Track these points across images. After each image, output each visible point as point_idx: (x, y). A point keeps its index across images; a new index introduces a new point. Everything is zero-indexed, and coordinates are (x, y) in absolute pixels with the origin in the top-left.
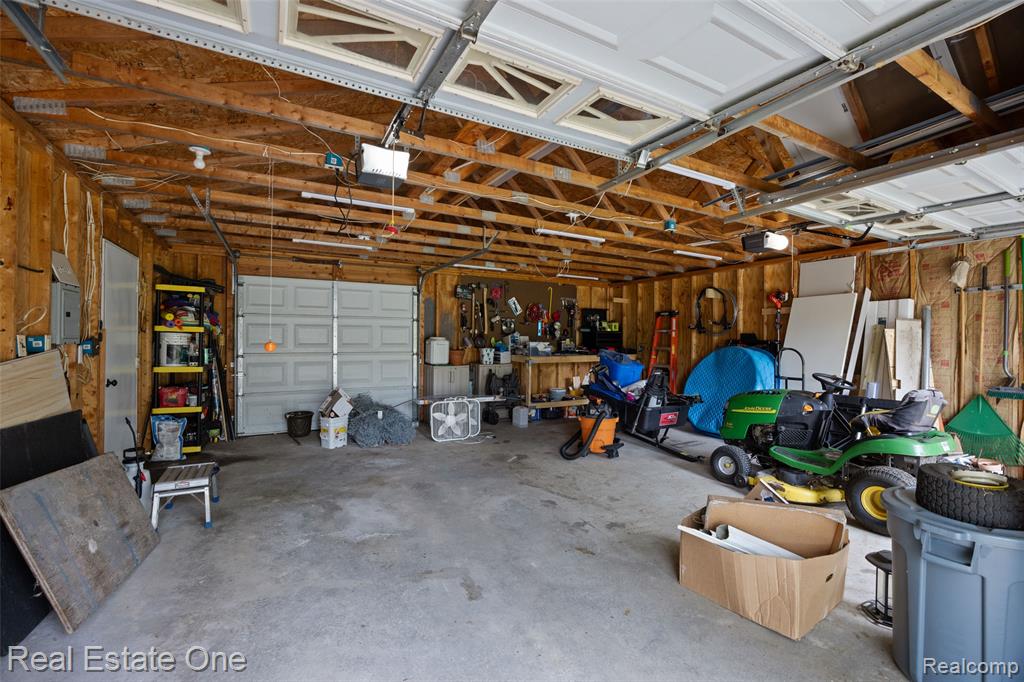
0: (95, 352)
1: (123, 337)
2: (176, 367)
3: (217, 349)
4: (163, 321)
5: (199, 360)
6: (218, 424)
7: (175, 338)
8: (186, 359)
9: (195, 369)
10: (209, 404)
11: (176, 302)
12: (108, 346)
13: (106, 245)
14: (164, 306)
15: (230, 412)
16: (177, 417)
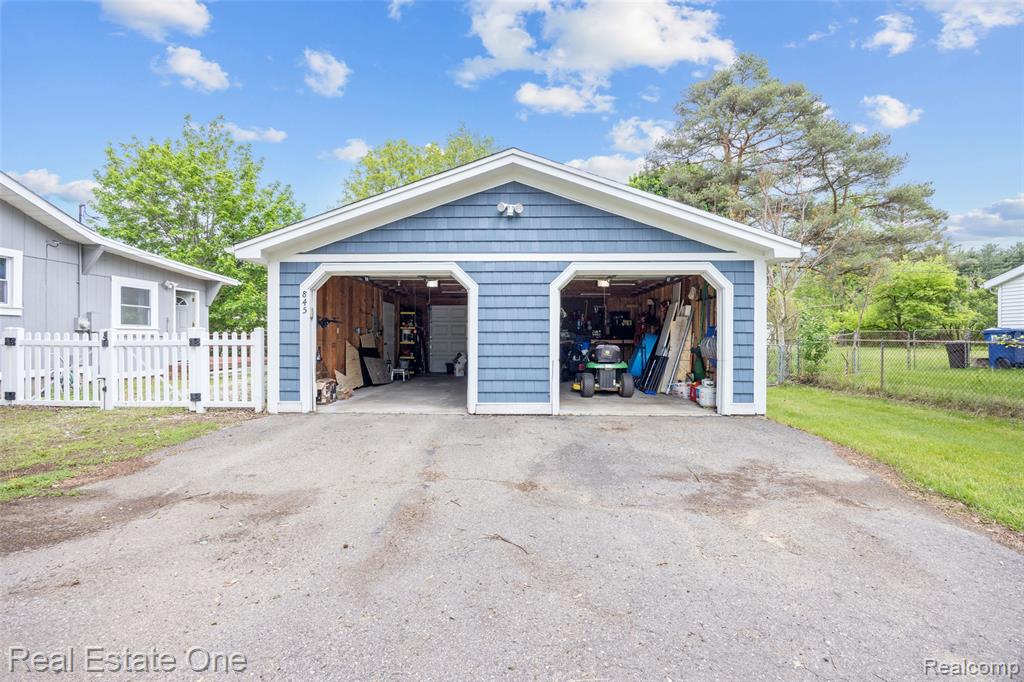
0: (381, 334)
1: (389, 331)
2: (406, 342)
3: (422, 337)
4: (401, 325)
5: (414, 339)
6: (422, 366)
7: (406, 332)
8: (410, 340)
9: (412, 342)
10: (418, 357)
11: (406, 319)
12: (385, 333)
13: (384, 303)
14: (403, 320)
15: (427, 363)
16: (406, 360)
